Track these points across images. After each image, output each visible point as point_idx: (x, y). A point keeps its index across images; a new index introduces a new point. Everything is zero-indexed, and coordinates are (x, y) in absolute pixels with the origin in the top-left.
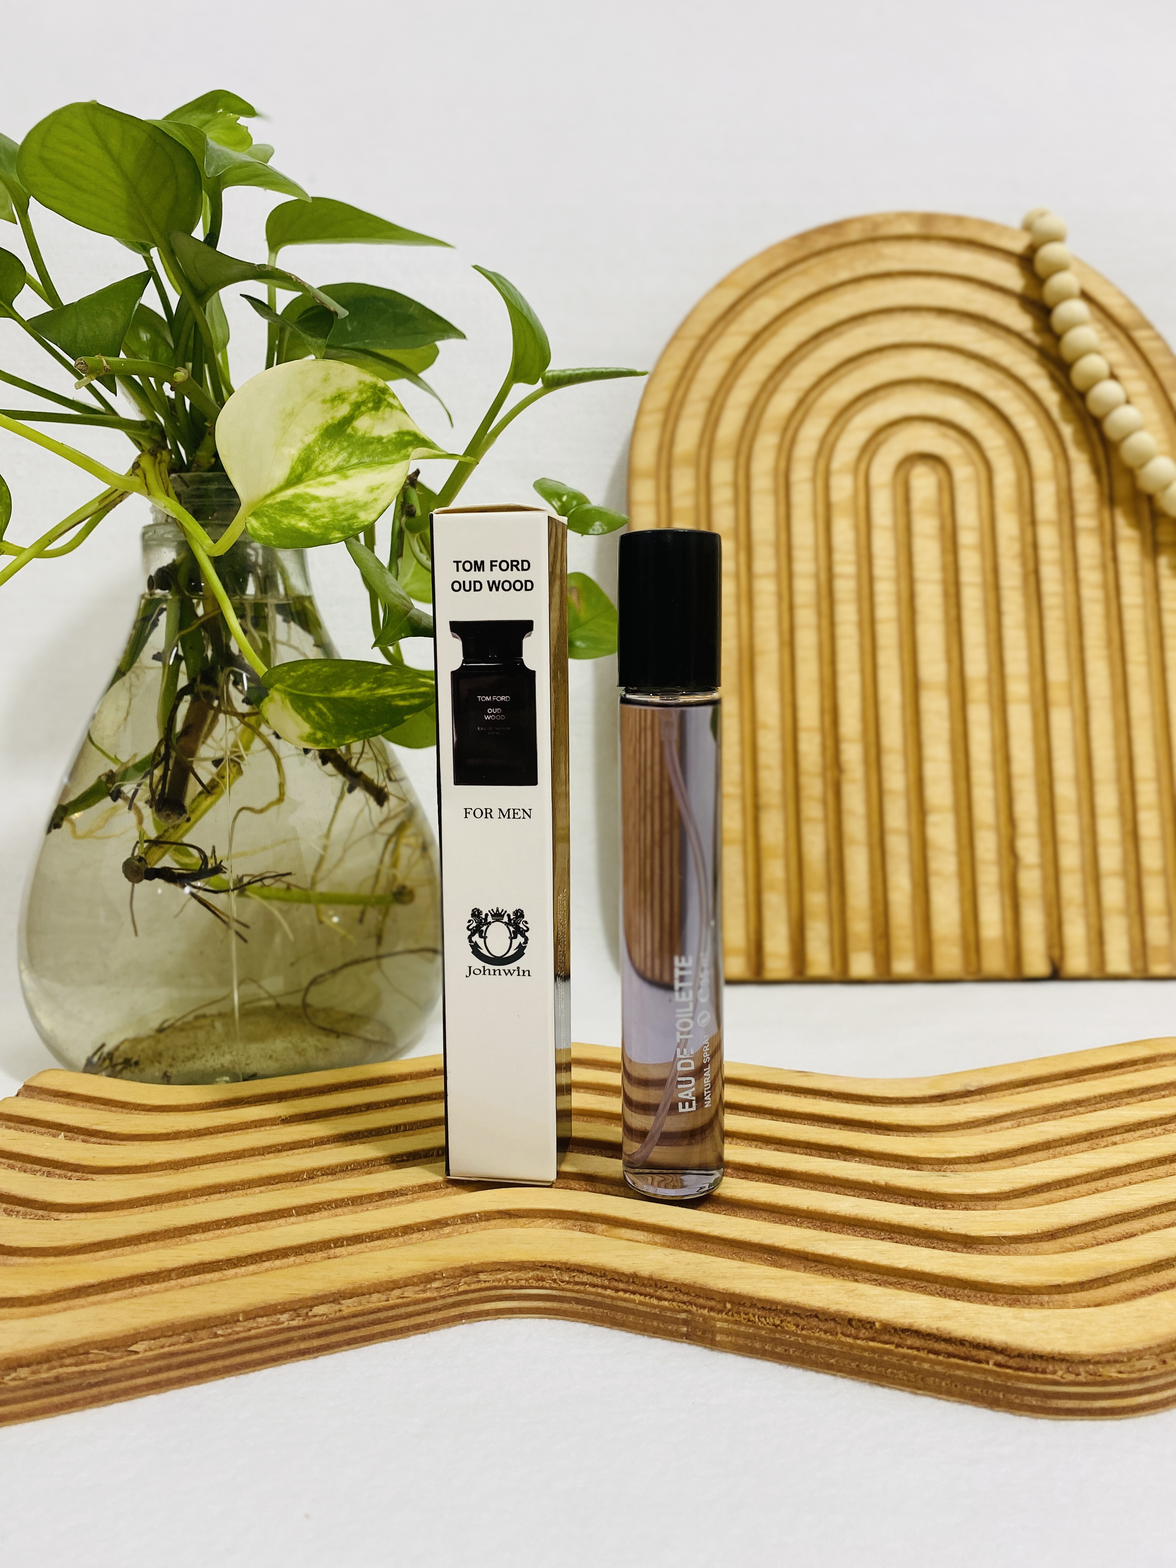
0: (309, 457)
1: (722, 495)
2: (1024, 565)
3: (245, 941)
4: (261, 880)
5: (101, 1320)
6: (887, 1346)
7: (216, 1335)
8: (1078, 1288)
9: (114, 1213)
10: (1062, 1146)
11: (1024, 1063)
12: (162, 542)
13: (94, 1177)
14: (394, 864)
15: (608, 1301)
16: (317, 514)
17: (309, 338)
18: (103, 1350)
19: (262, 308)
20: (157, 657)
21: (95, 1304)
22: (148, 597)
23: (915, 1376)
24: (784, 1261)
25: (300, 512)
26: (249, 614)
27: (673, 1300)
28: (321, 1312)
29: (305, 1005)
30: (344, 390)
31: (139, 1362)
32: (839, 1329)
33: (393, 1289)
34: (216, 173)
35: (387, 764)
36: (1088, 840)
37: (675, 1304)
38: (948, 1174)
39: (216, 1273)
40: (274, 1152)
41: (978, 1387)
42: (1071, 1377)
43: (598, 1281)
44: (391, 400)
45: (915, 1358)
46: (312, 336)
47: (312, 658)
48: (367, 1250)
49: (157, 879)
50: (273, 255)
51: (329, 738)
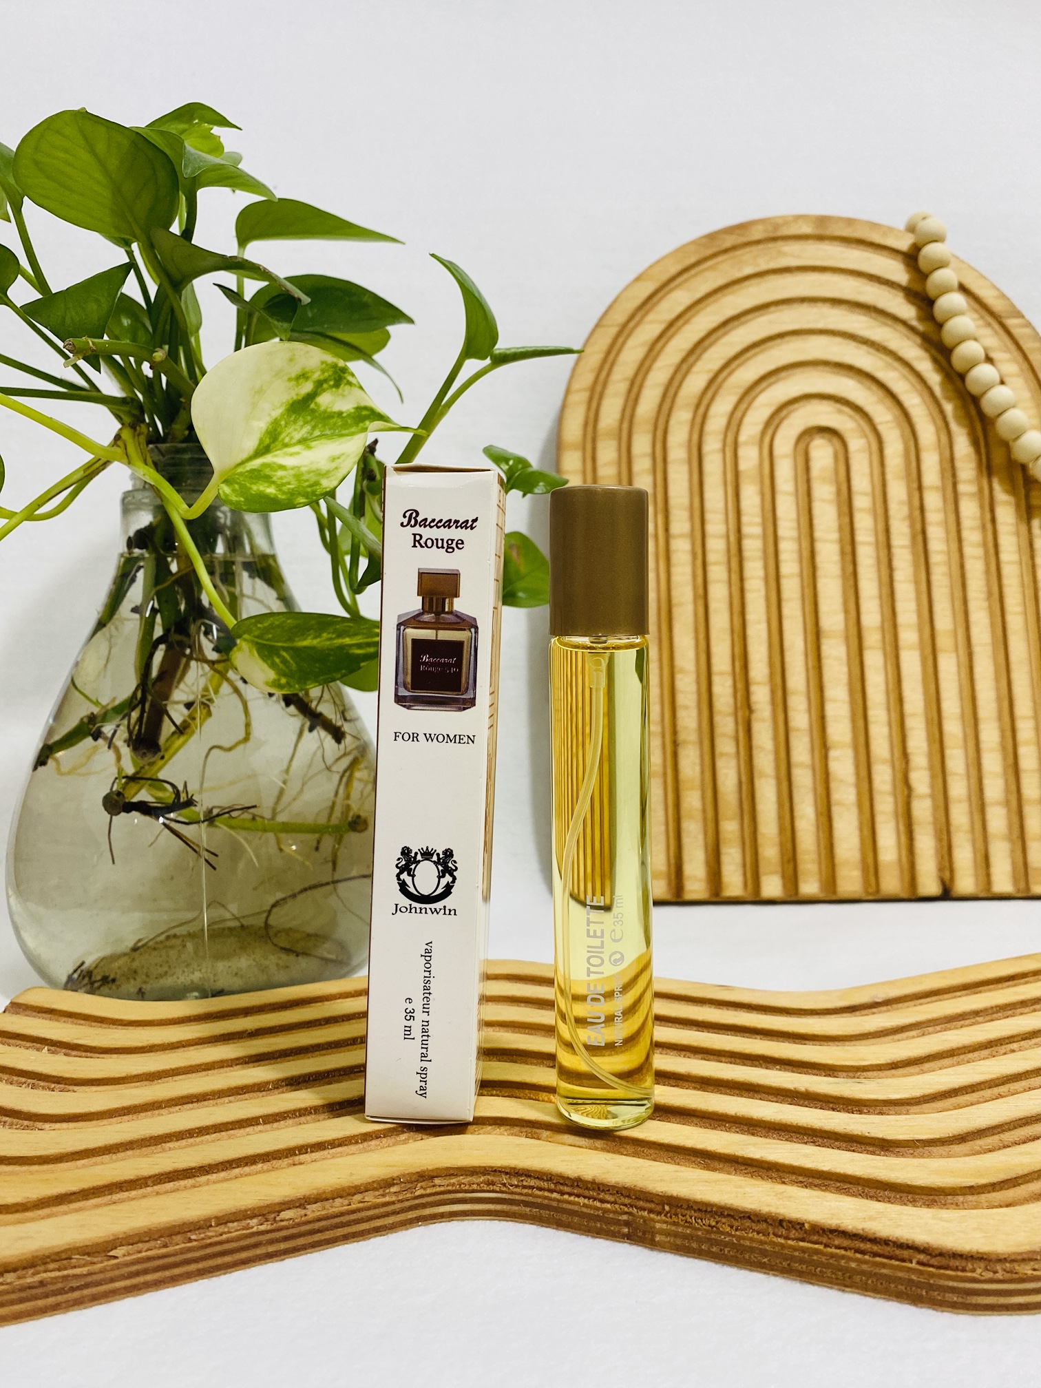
0: (275, 430)
1: (642, 465)
2: (912, 526)
3: (214, 868)
4: (228, 812)
5: (83, 1226)
6: (816, 1246)
7: (190, 1240)
8: (991, 1188)
9: (94, 1122)
10: (965, 1053)
11: (925, 976)
12: (139, 507)
13: (76, 1088)
14: (348, 797)
15: (555, 1204)
16: (284, 481)
17: (276, 323)
18: (84, 1255)
19: (233, 295)
20: (135, 610)
21: (77, 1211)
22: (128, 556)
23: (843, 1274)
24: (716, 1165)
25: (267, 479)
26: (218, 571)
27: (615, 1203)
28: (287, 1218)
29: (267, 926)
30: (307, 369)
31: (118, 1266)
32: (771, 1230)
33: (355, 1194)
34: (193, 173)
35: (344, 705)
36: (974, 772)
37: (617, 1206)
38: (863, 1080)
39: (190, 1180)
40: (242, 1064)
41: (902, 1285)
42: (989, 1275)
43: (545, 1185)
44: (350, 378)
45: (843, 1257)
46: (278, 321)
47: (275, 611)
48: (329, 1156)
49: (134, 812)
50: (242, 250)
51: (292, 684)
